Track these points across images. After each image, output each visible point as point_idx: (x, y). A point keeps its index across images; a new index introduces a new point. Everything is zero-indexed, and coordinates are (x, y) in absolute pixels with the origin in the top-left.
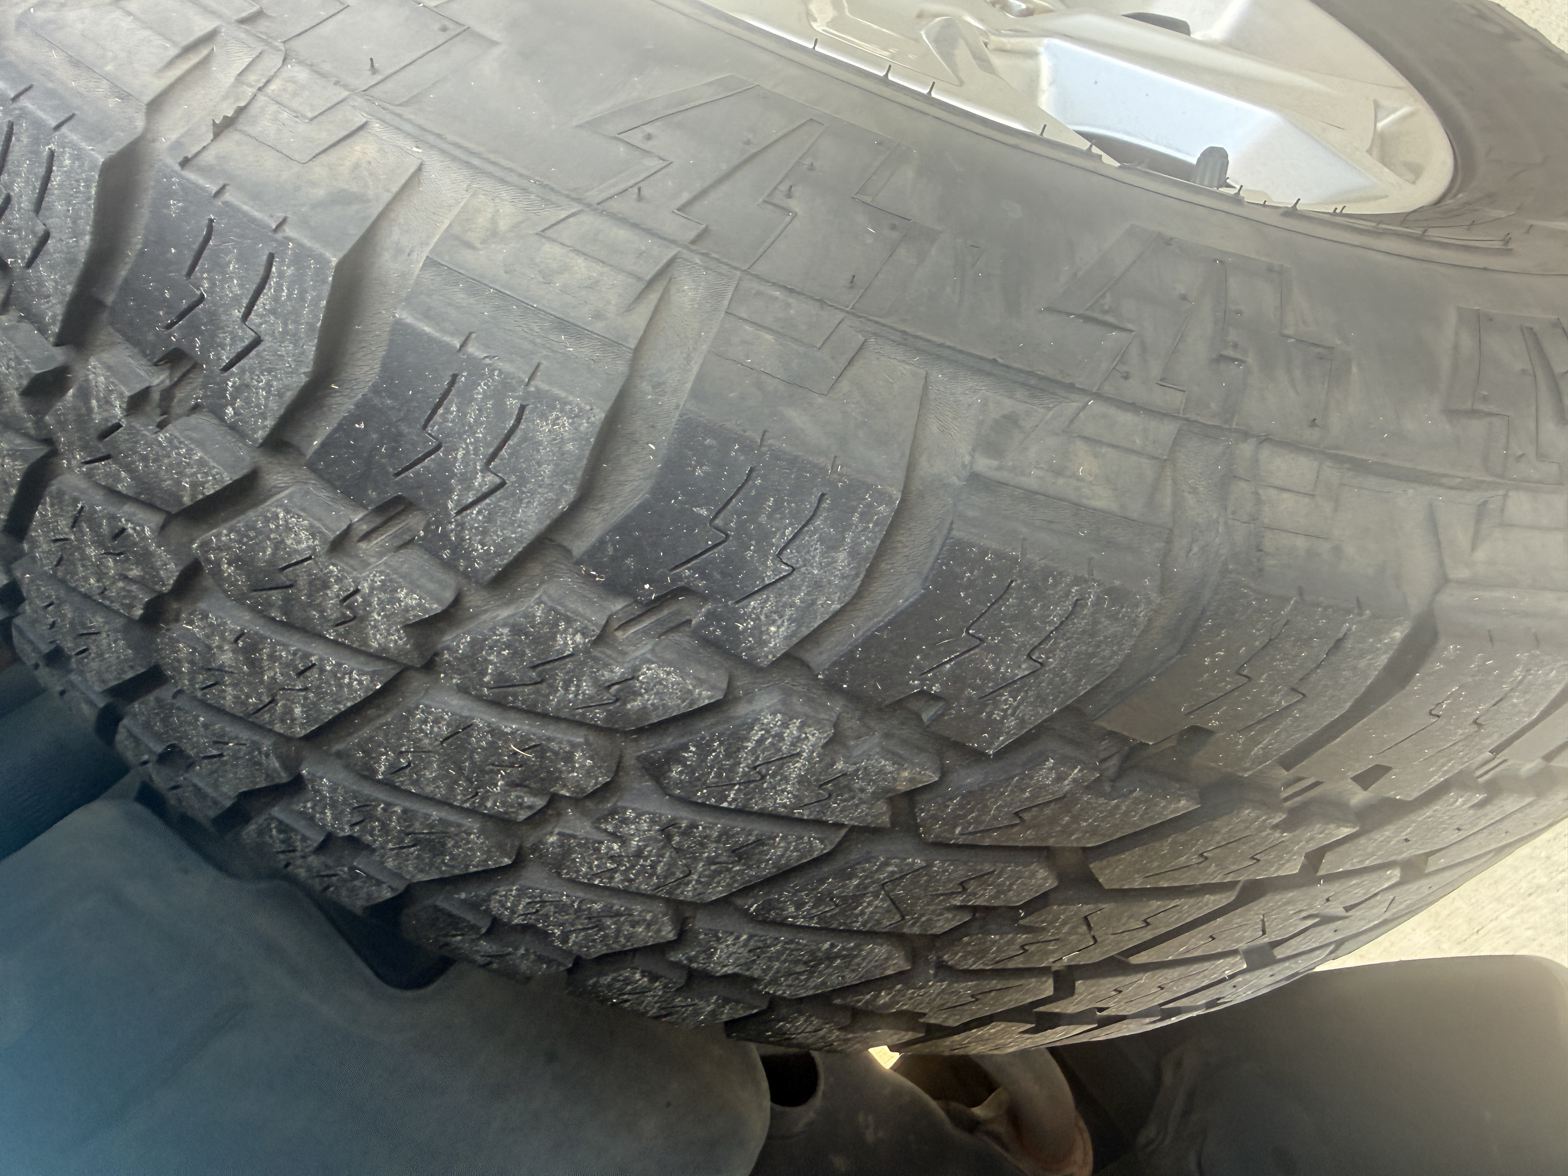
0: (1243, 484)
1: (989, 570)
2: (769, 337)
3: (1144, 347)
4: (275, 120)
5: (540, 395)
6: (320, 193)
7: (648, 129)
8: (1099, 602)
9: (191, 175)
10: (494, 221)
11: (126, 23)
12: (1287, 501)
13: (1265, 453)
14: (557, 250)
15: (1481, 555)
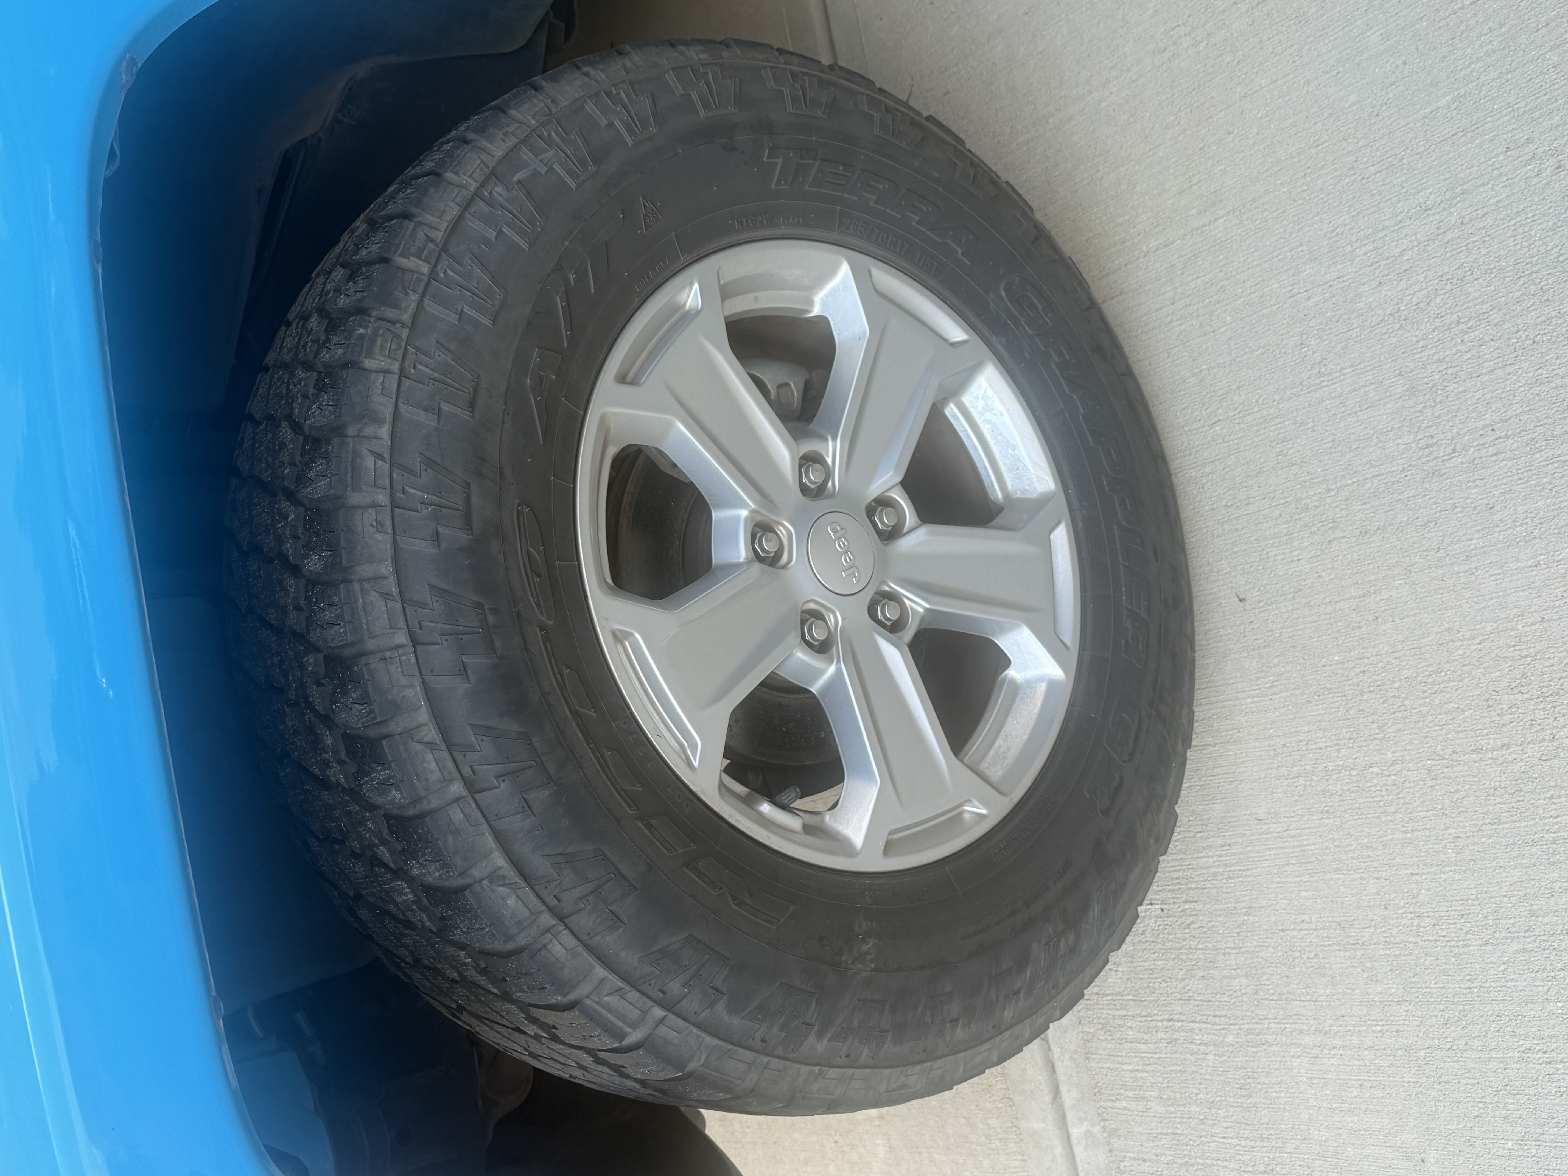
0: (550, 935)
1: (468, 905)
2: (462, 815)
3: (559, 884)
4: (396, 668)
5: (398, 786)
6: (390, 697)
7: (484, 738)
8: (488, 932)
9: (364, 669)
10: (424, 736)
11: (384, 608)
12: (559, 948)
13: (566, 932)
14: (431, 757)
15: (606, 999)
